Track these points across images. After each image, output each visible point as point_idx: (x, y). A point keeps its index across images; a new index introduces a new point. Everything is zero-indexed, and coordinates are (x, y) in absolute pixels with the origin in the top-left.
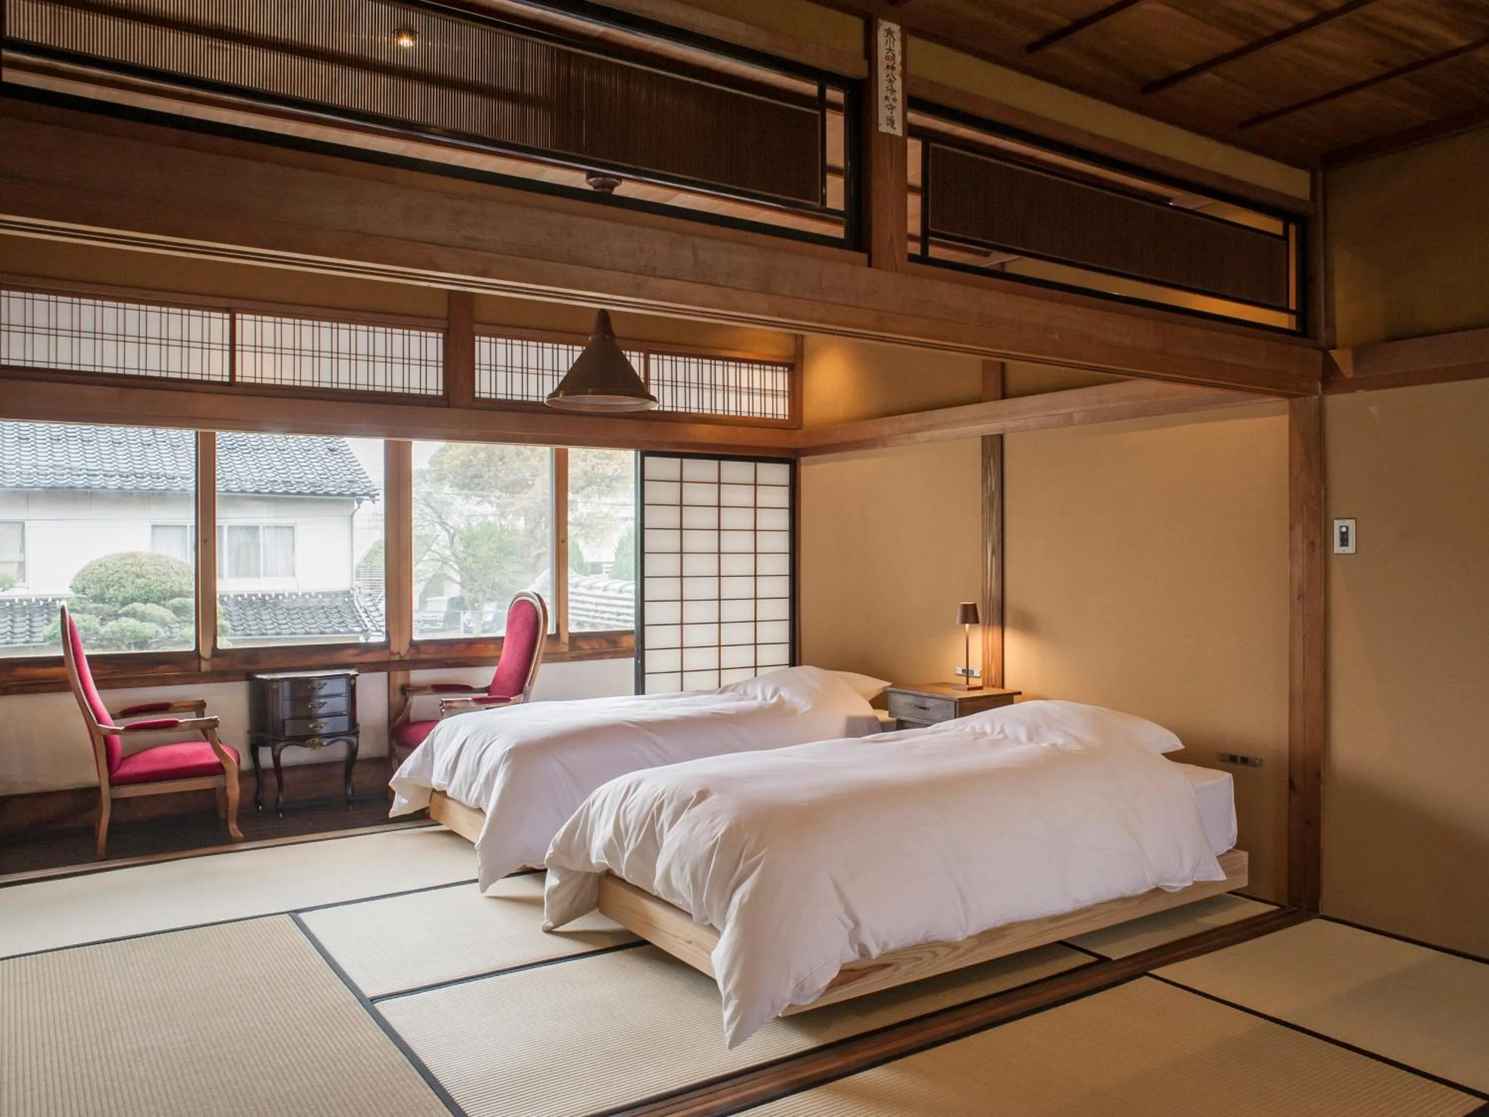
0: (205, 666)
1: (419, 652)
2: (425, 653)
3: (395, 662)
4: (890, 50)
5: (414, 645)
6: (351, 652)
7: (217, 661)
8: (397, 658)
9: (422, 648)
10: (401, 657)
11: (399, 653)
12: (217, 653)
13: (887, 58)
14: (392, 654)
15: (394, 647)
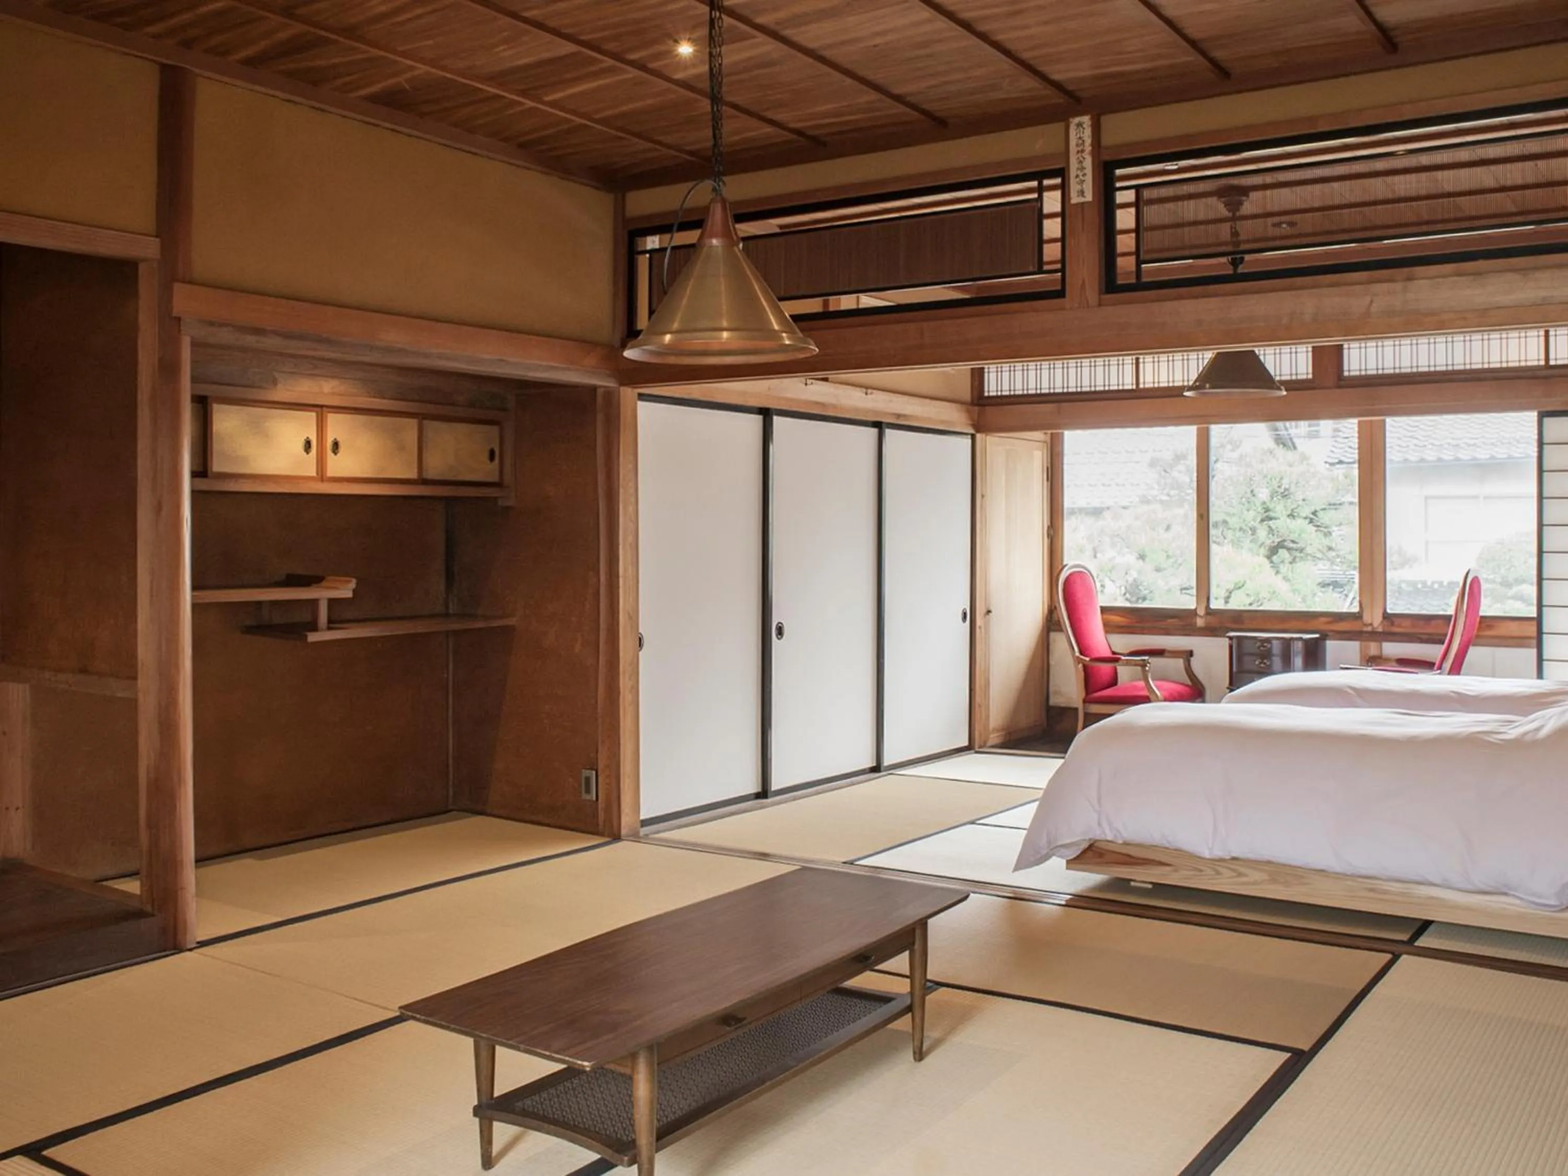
0: (1200, 622)
1: (1392, 624)
2: (1400, 626)
3: (1367, 632)
4: (1080, 138)
5: (1387, 617)
6: (1323, 619)
7: (1209, 617)
8: (1369, 629)
9: (1397, 621)
10: (1373, 628)
11: (1371, 625)
12: (1210, 612)
13: (1077, 145)
14: (1366, 625)
15: (1367, 618)
